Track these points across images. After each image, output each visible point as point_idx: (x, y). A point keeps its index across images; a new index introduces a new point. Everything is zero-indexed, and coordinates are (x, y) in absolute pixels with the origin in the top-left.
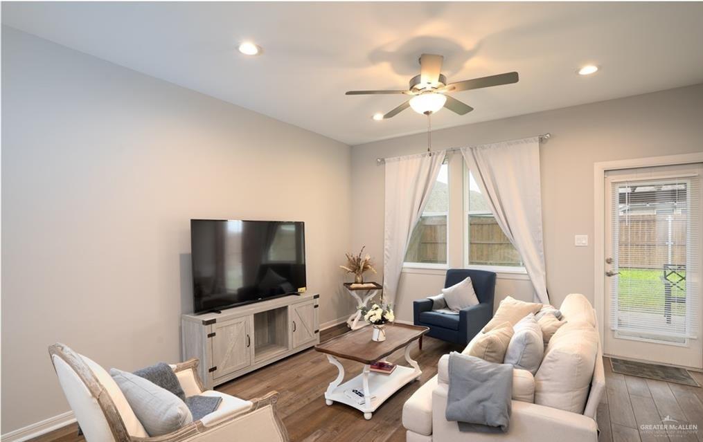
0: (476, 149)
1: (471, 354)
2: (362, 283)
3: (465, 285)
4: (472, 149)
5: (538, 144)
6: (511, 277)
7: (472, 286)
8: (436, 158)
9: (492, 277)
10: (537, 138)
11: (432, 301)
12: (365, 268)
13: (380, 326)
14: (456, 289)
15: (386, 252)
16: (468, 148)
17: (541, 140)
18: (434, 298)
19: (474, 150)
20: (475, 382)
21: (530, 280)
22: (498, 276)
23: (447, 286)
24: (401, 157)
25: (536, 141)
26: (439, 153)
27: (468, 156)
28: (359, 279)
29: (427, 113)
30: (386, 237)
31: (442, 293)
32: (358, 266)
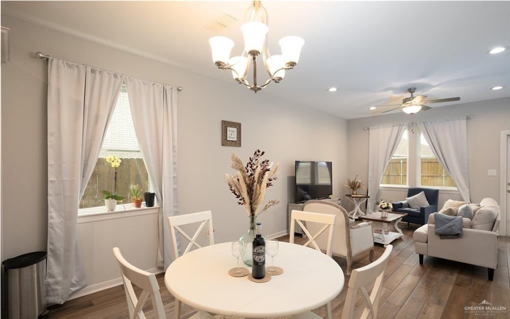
0: (427, 123)
1: (443, 213)
2: (356, 194)
3: (421, 196)
4: (424, 123)
5: (465, 120)
6: (448, 192)
7: (425, 196)
8: (402, 128)
9: (437, 192)
10: (465, 117)
11: (402, 204)
12: (359, 187)
13: (386, 210)
14: (415, 198)
15: (369, 178)
16: (422, 123)
17: (468, 118)
18: (403, 202)
19: (426, 124)
20: (447, 221)
21: (460, 194)
22: (439, 192)
23: (408, 197)
24: (380, 127)
25: (464, 119)
26: (403, 125)
27: (421, 126)
28: (355, 193)
29: (412, 114)
30: (370, 170)
31: (406, 200)
32: (354, 186)
